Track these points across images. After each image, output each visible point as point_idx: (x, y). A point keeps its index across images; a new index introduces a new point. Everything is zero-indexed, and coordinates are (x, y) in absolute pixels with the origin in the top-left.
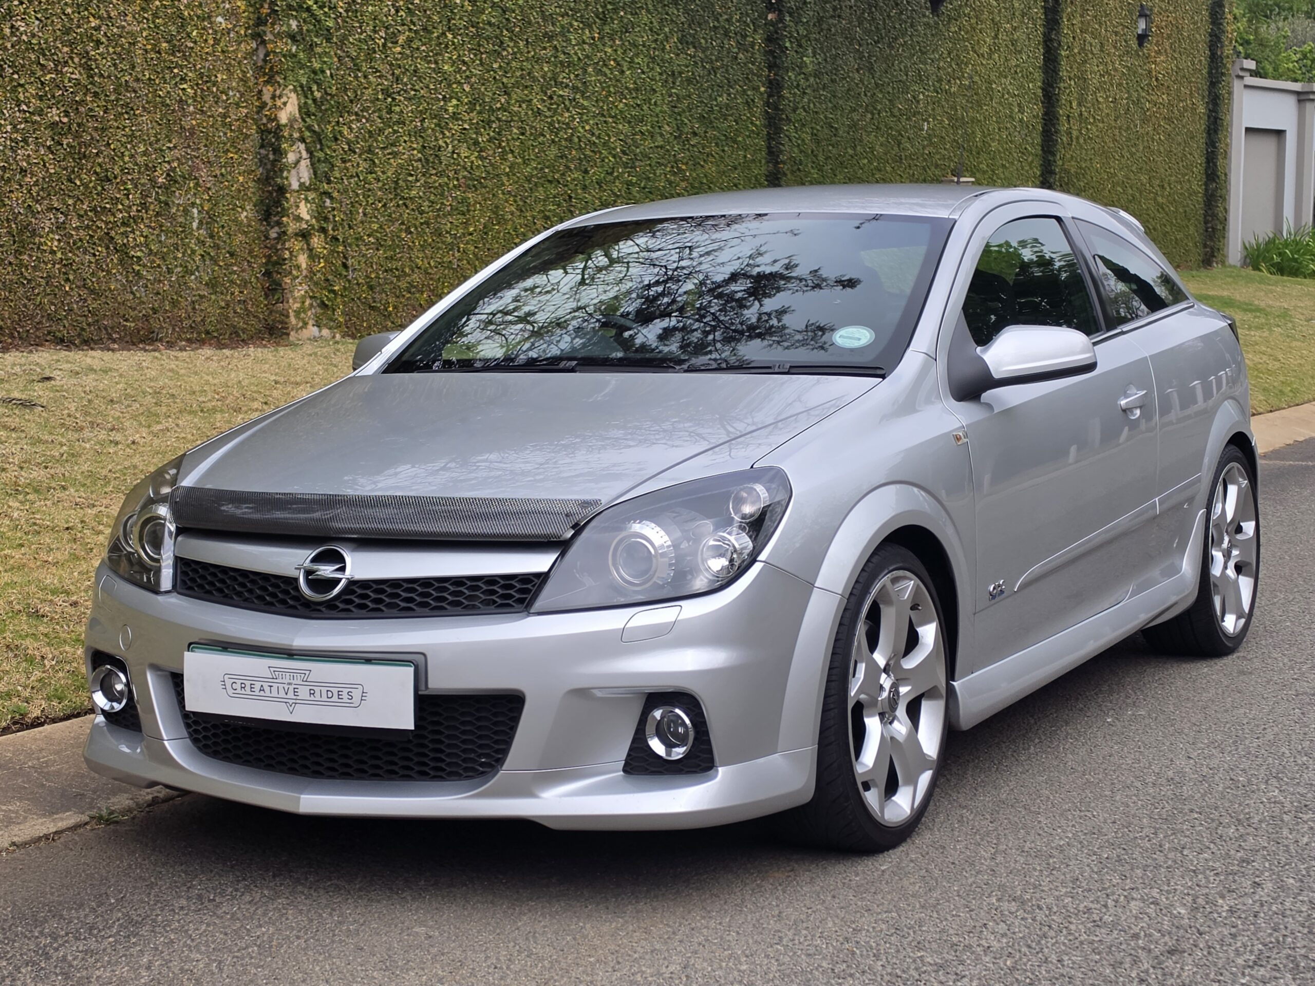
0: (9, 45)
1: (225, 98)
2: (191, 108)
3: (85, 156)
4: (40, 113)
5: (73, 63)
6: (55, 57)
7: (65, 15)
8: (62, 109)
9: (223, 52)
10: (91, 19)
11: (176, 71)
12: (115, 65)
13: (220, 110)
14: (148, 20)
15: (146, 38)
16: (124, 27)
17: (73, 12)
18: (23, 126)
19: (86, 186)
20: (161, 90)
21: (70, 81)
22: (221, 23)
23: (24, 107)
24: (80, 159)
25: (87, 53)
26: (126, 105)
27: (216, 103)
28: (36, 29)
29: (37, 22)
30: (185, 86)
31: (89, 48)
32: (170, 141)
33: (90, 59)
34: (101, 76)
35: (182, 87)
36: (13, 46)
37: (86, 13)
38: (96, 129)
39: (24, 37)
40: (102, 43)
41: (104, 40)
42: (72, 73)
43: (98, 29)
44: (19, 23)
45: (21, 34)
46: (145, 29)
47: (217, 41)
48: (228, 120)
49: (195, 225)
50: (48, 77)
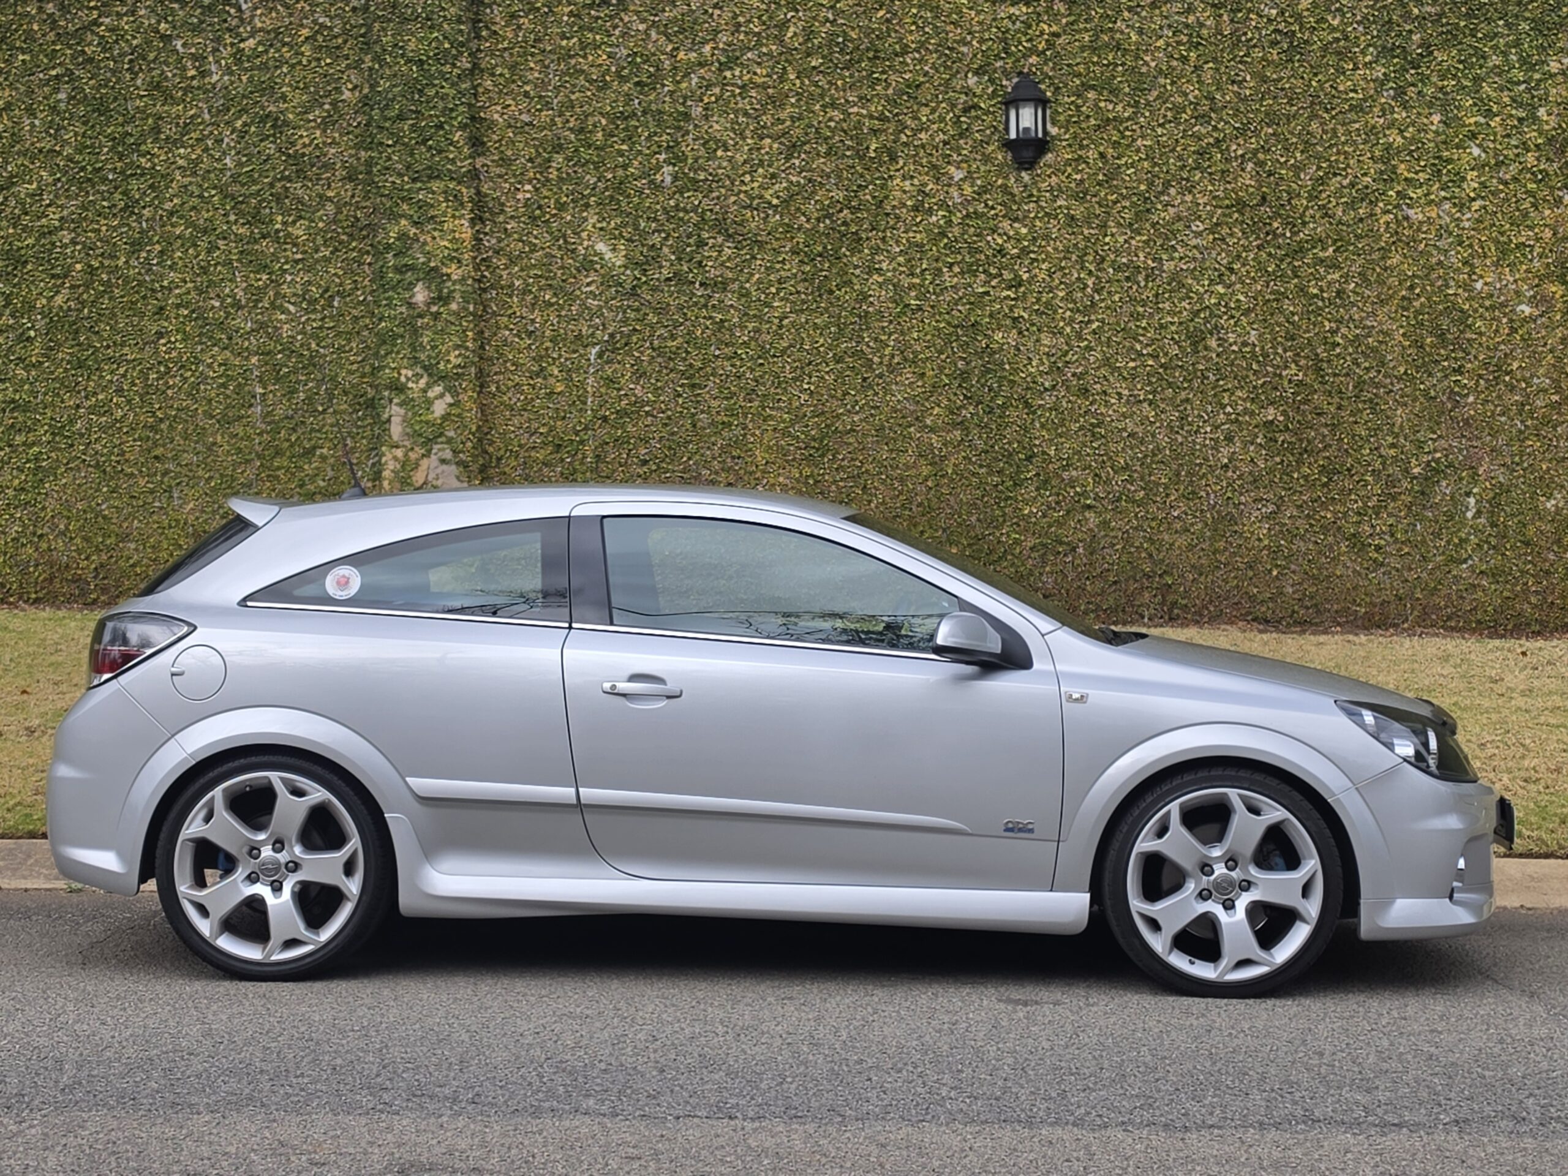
0: (1214, 356)
1: (1524, 385)
2: (1471, 399)
3: (1306, 451)
4: (1252, 414)
5: (1297, 365)
6: (1275, 362)
7: (1288, 322)
8: (1281, 408)
9: (1523, 339)
10: (1326, 323)
11: (1446, 364)
12: (1358, 365)
13: (1516, 398)
14: (1408, 317)
15: (1404, 335)
16: (1373, 327)
17: (1301, 319)
18: (1227, 426)
19: (1306, 477)
20: (1422, 383)
21: (1290, 381)
22: (1523, 312)
23: (1229, 409)
24: (1301, 454)
25: (1317, 355)
26: (1371, 401)
27: (1510, 391)
28: (1253, 339)
29: (1253, 332)
30: (1459, 378)
31: (1319, 351)
32: (1435, 433)
33: (1322, 360)
34: (1335, 375)
35: (1454, 379)
36: (1218, 355)
37: (1320, 318)
38: (1327, 425)
39: (1235, 348)
40: (1338, 344)
41: (1341, 341)
42: (1297, 375)
43: (1334, 332)
44: (1230, 335)
45: (1231, 345)
46: (1402, 327)
47: (1514, 331)
48: (1527, 407)
49: (1469, 515)
50: (1260, 382)
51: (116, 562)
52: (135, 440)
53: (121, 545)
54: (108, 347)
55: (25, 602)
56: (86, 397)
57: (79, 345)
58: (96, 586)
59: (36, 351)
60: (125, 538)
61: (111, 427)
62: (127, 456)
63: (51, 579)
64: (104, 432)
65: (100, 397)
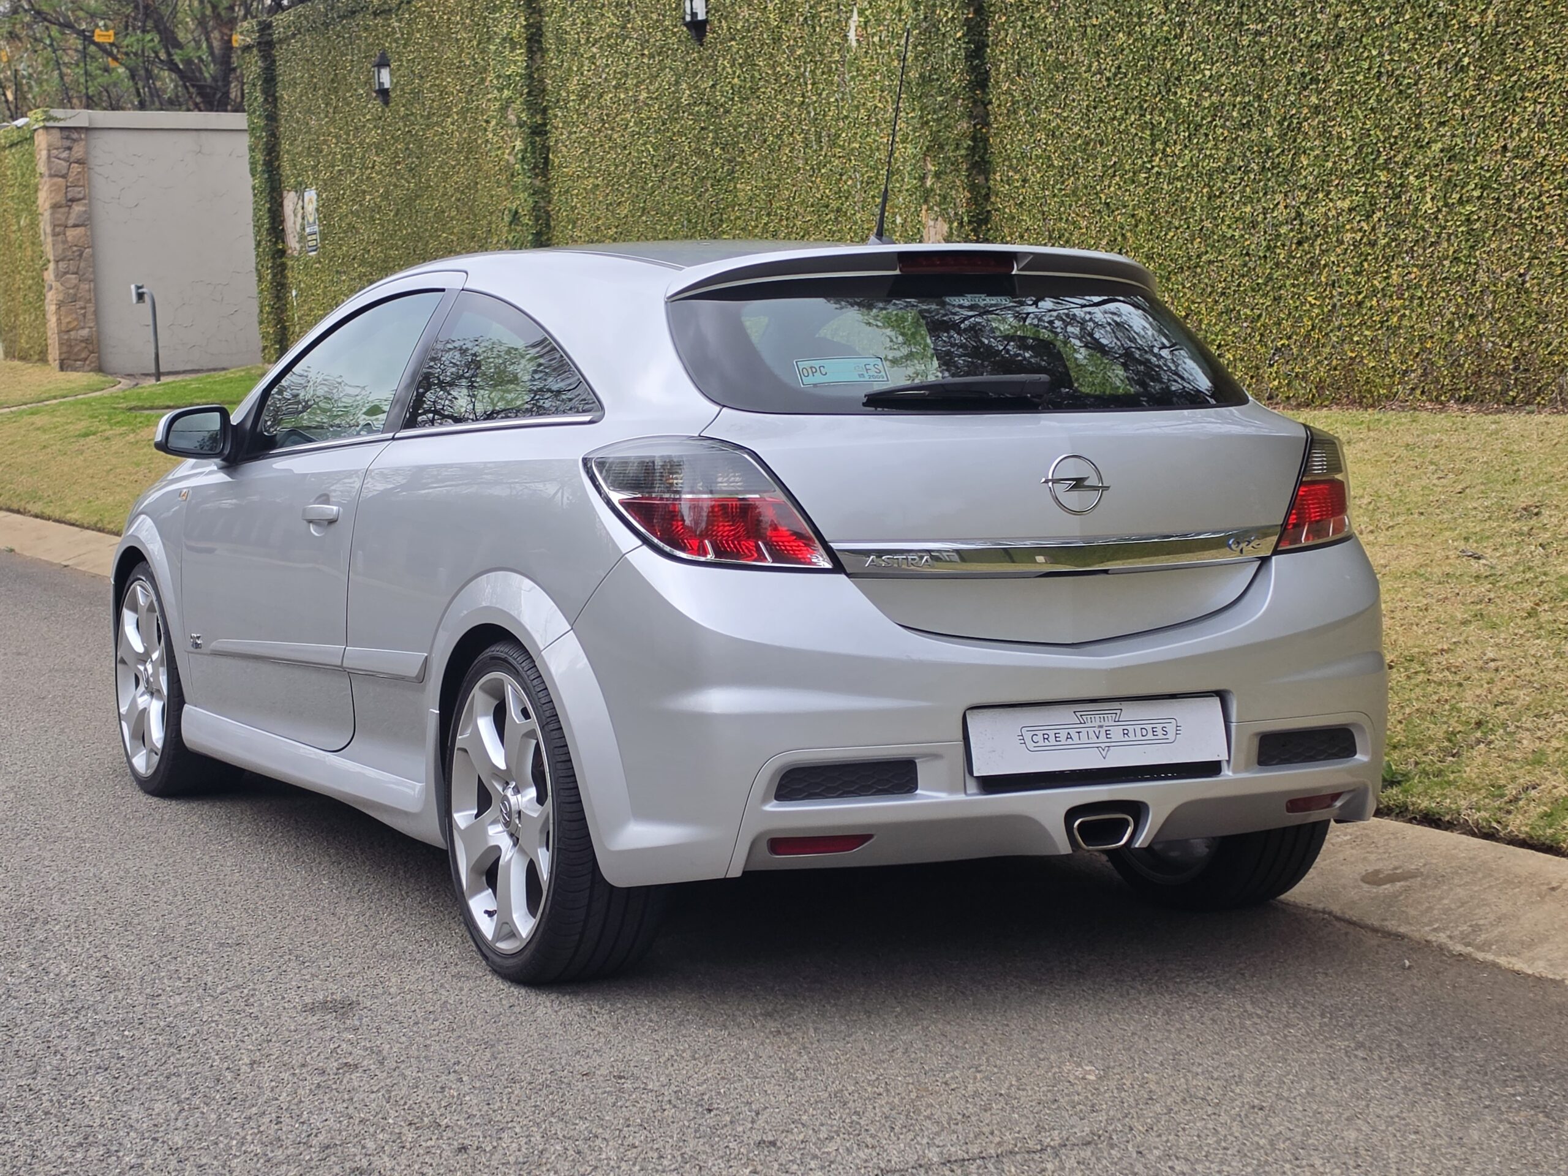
51: (1536, 349)
52: (1555, 189)
53: (1541, 327)
54: (1531, 68)
55: (1457, 401)
56: (1511, 137)
57: (1505, 69)
58: (1516, 379)
59: (1471, 83)
60: (1543, 318)
61: (1533, 173)
62: (1549, 210)
63: (1478, 374)
64: (1528, 182)
65: (1524, 135)
